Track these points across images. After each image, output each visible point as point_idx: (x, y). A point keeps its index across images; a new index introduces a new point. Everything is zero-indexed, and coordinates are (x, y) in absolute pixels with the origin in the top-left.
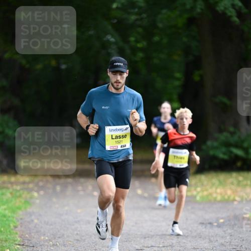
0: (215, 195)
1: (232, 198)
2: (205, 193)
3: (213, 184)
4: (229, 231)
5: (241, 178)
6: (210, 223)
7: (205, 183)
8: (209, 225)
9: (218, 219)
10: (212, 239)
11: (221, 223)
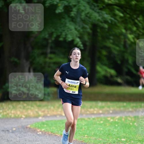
0: (10, 114)
1: (20, 116)
2: (5, 113)
3: (9, 108)
4: (19, 135)
5: (25, 105)
6: (8, 131)
7: (5, 107)
8: (7, 132)
9: (12, 128)
10: (9, 139)
11: (14, 130)
